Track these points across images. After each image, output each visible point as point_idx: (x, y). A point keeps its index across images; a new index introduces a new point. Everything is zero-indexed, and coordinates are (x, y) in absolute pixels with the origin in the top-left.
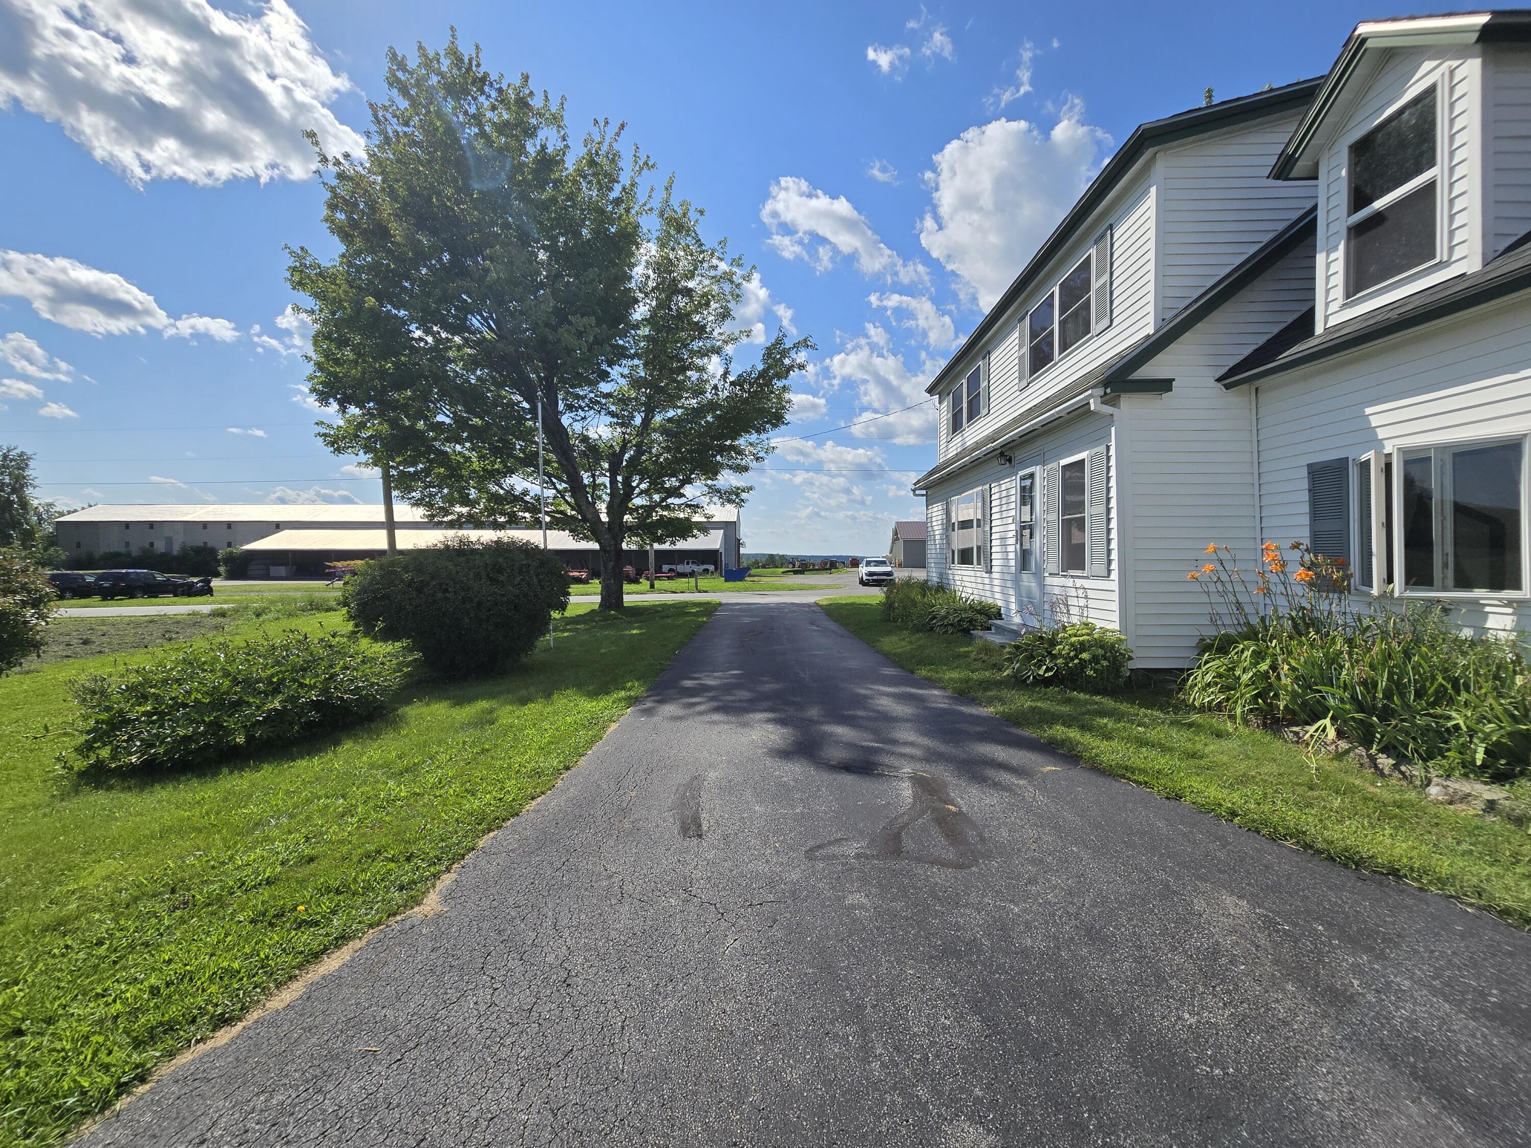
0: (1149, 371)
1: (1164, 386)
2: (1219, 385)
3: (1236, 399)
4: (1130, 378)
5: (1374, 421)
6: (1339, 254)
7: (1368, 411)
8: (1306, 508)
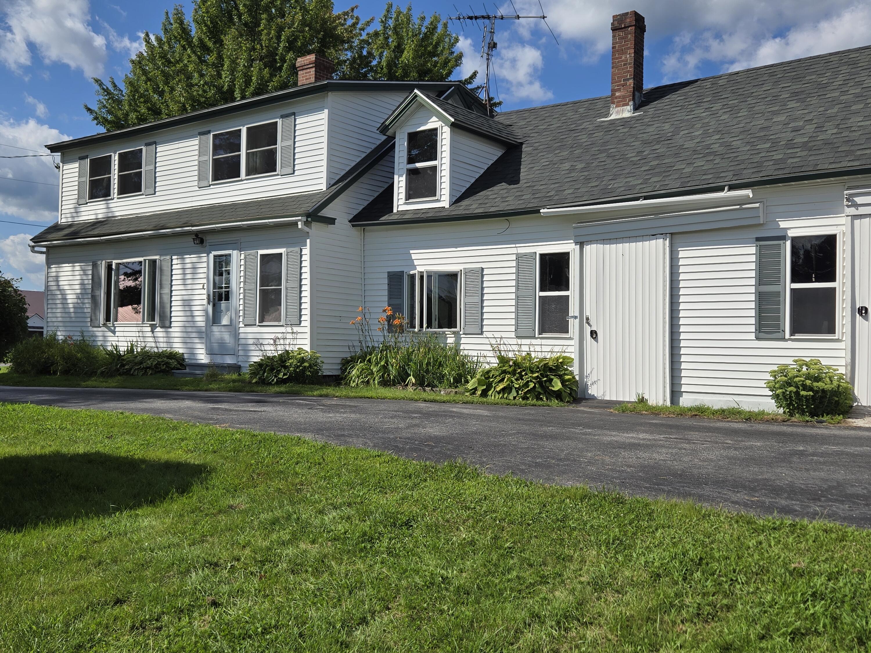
0: (326, 212)
1: (331, 221)
2: (350, 224)
3: (355, 233)
4: (319, 214)
5: (414, 257)
6: (403, 178)
7: (411, 252)
8: (386, 293)
